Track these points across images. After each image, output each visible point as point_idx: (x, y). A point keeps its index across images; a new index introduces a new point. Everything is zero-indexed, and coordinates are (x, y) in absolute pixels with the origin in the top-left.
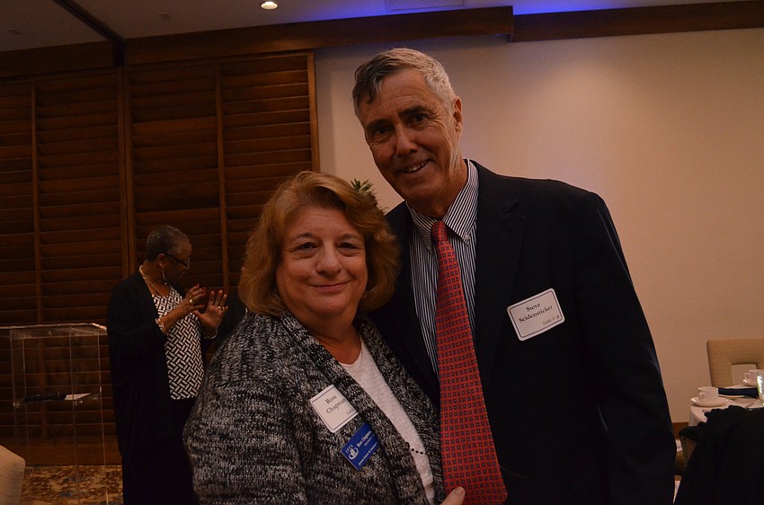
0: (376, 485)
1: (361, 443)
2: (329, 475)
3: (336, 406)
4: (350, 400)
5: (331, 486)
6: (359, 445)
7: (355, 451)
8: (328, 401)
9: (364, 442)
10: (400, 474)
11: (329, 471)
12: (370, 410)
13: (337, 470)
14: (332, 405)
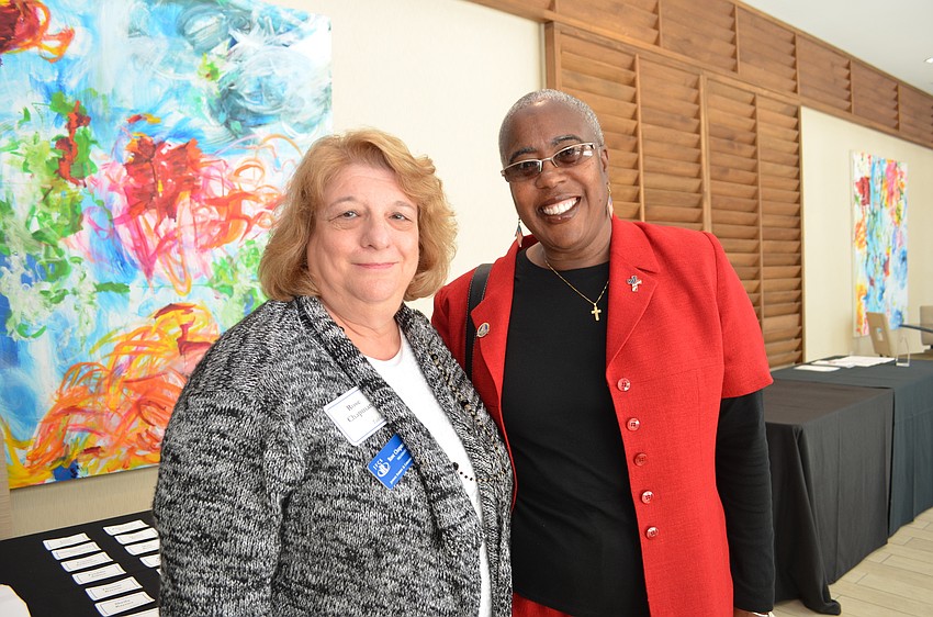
0: (415, 507)
1: (393, 456)
2: (352, 497)
3: (360, 414)
4: (378, 407)
5: (356, 511)
6: (390, 459)
7: (386, 466)
8: (349, 407)
9: (397, 456)
10: (439, 498)
11: (352, 492)
12: (402, 420)
13: (364, 491)
14: (354, 412)
